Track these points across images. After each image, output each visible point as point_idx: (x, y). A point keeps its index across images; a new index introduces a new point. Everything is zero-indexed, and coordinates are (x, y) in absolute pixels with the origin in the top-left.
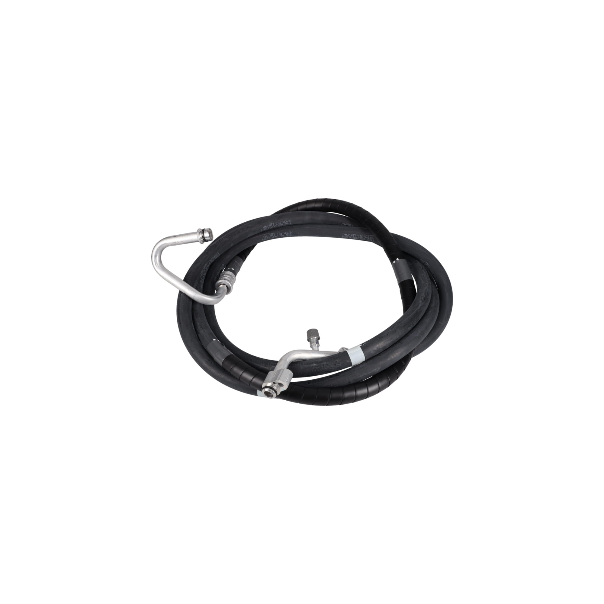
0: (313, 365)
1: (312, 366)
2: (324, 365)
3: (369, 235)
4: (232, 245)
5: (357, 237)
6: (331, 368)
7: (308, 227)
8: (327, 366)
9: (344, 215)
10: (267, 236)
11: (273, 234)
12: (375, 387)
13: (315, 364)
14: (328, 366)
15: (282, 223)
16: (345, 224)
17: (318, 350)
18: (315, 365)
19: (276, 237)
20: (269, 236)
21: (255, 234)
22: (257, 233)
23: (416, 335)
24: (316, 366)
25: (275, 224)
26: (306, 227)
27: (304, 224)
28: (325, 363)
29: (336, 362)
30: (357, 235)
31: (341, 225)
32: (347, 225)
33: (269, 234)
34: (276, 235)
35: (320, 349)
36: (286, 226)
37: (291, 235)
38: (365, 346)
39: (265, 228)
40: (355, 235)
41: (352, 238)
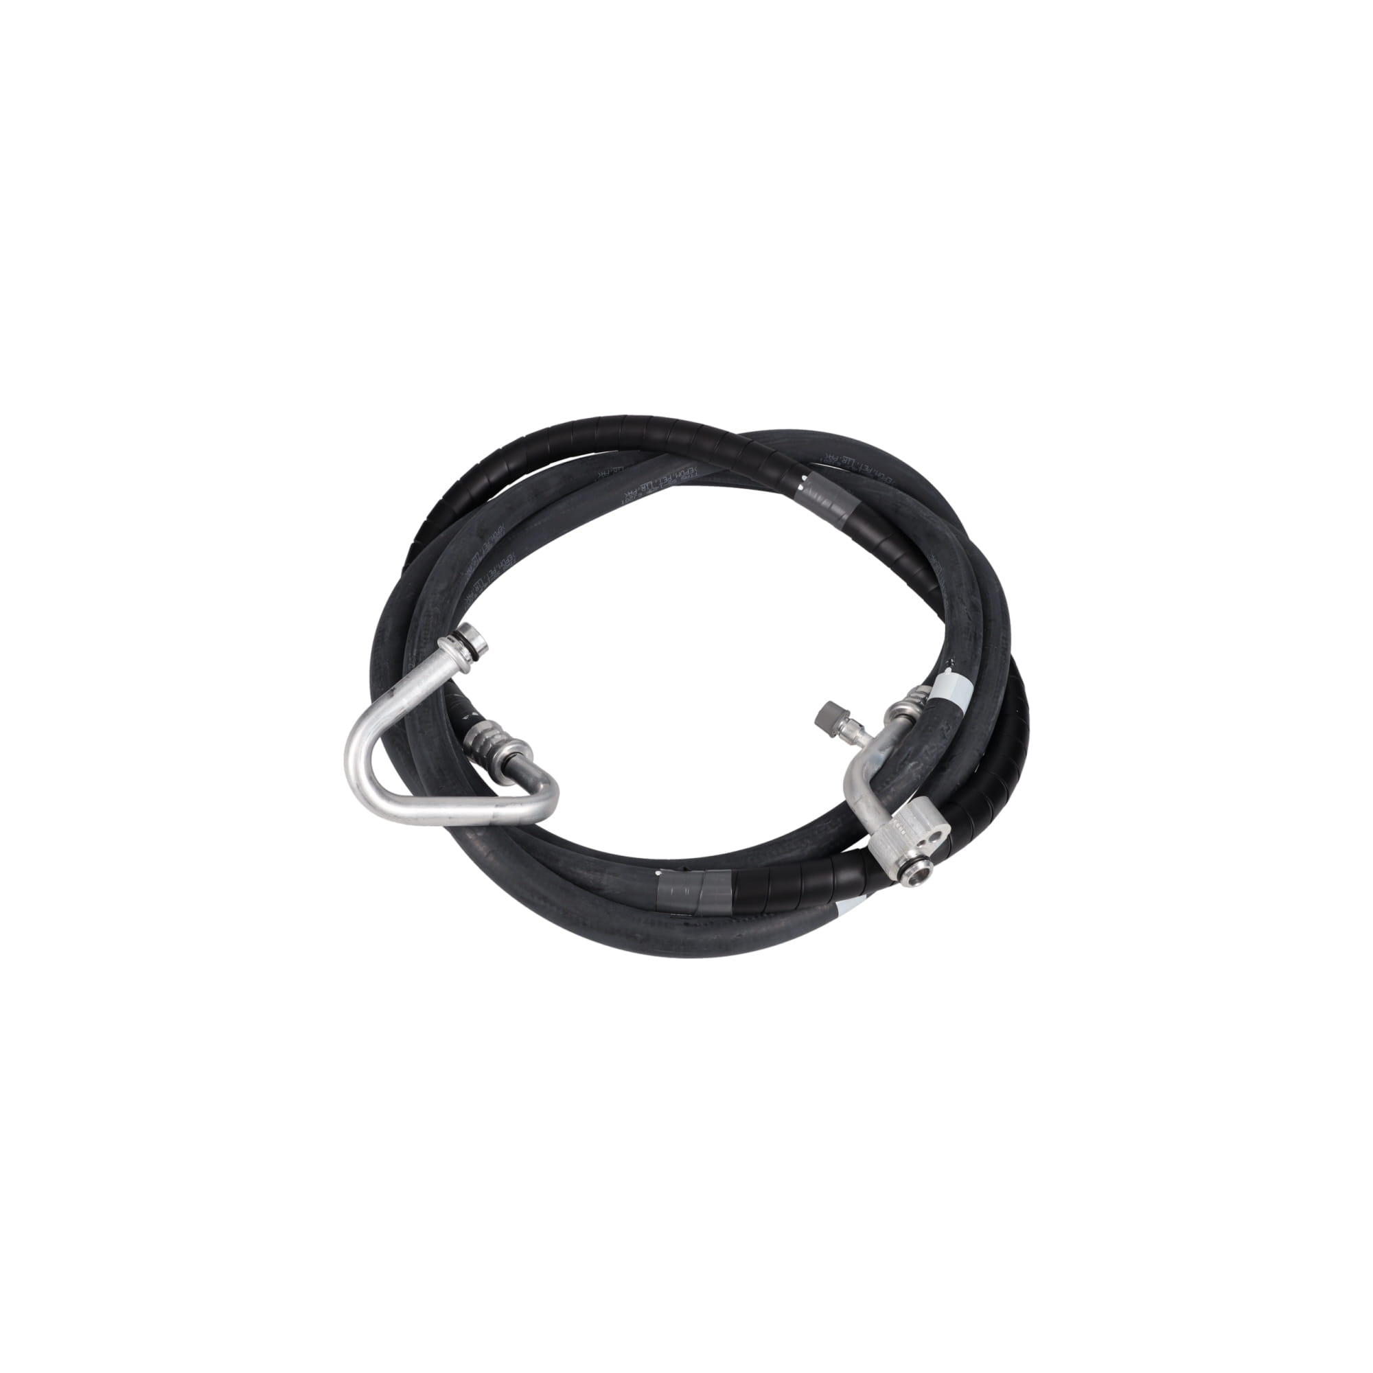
0: (909, 767)
1: (909, 771)
2: (926, 752)
3: (683, 468)
5: (655, 485)
6: (942, 747)
7: (540, 523)
8: (933, 751)
9: (593, 454)
11: (480, 582)
13: (910, 762)
14: (936, 749)
16: (607, 472)
18: (912, 764)
24: (915, 766)
26: (536, 525)
28: (926, 747)
29: (942, 729)
30: (656, 481)
31: (597, 480)
32: (611, 474)
40: (651, 483)
41: (645, 494)
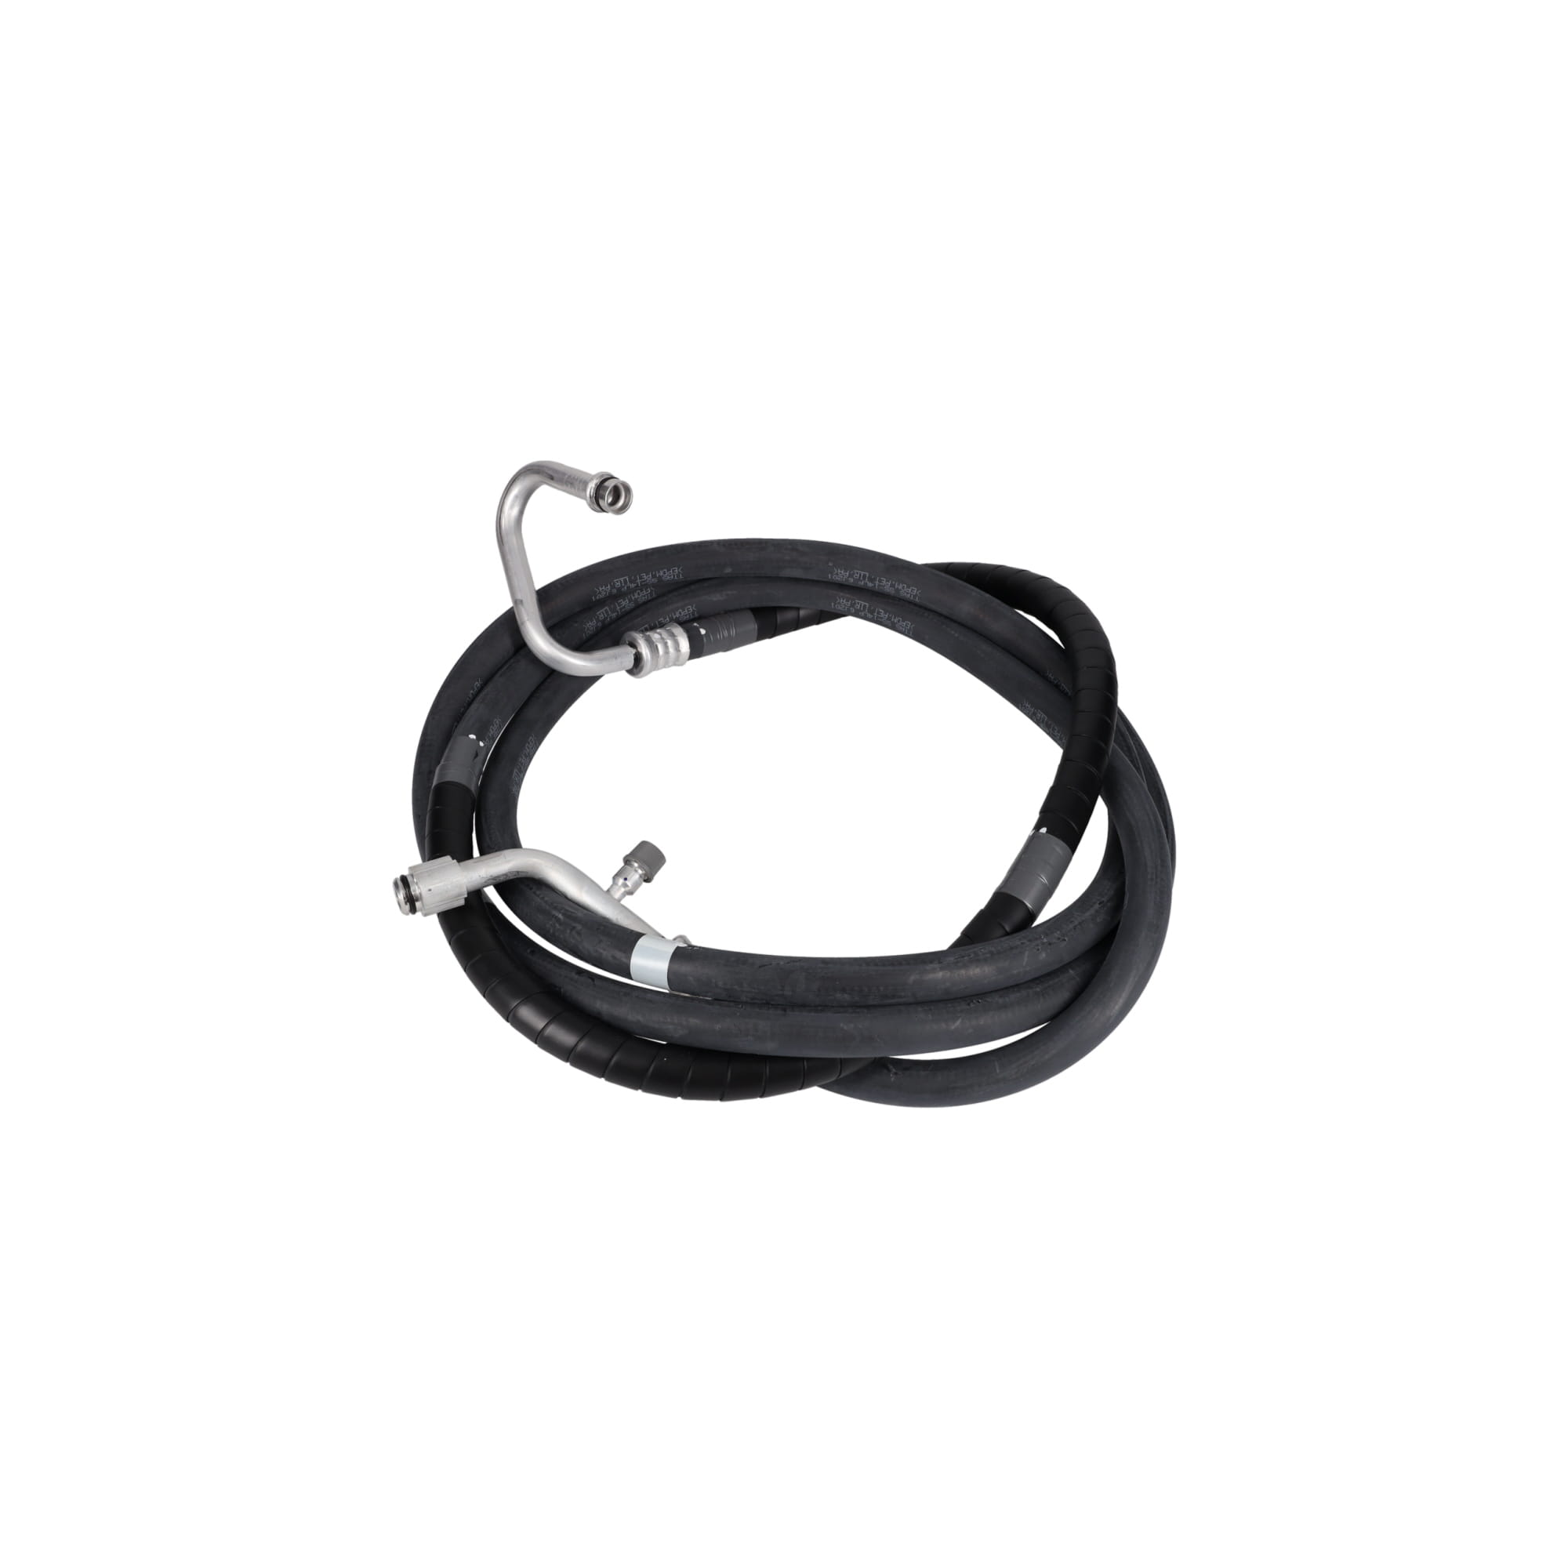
2: (574, 928)
4: (728, 570)
10: (847, 601)
11: (865, 606)
12: (567, 1038)
14: (579, 940)
15: (892, 586)
17: (619, 900)
18: (560, 916)
19: (869, 615)
20: (853, 605)
21: (808, 577)
22: (815, 578)
23: (842, 1025)
24: (558, 921)
25: (871, 580)
27: (952, 620)
28: (579, 927)
29: (601, 941)
31: (1042, 675)
33: (854, 600)
34: (872, 612)
35: (627, 901)
36: (900, 599)
37: (909, 630)
38: (685, 954)
39: (841, 575)
